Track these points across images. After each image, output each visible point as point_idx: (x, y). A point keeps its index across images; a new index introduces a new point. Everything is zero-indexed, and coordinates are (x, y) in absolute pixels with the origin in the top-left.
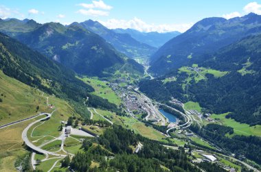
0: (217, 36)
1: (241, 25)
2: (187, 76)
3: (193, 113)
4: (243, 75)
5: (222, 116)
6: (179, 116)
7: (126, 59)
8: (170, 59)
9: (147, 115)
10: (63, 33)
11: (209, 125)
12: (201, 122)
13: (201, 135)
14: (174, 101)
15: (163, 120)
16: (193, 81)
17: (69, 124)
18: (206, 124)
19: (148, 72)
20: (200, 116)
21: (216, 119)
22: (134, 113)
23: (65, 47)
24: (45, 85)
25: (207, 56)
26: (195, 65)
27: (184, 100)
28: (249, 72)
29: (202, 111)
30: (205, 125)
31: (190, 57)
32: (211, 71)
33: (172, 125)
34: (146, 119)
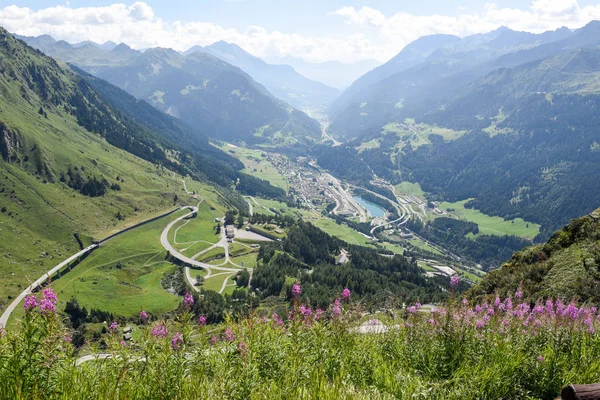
1: (486, 48)
2: (398, 139)
3: (410, 202)
4: (491, 136)
5: (459, 205)
6: (388, 207)
7: (290, 111)
8: (366, 109)
9: (335, 205)
10: (179, 66)
11: (437, 220)
12: (425, 216)
13: (425, 236)
14: (377, 181)
15: (362, 213)
16: (408, 148)
17: (229, 221)
18: (433, 218)
19: (329, 132)
20: (422, 206)
21: (448, 210)
23: (184, 92)
24: (173, 160)
26: (409, 121)
27: (395, 181)
28: (502, 131)
29: (425, 198)
30: (432, 220)
31: (399, 105)
32: (437, 131)
33: (378, 222)
34: (335, 211)
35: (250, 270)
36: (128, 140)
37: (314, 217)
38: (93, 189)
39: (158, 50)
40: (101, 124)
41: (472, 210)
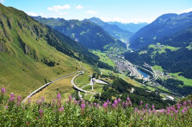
0: (172, 26)
1: (188, 18)
2: (154, 50)
3: (158, 72)
4: (189, 49)
5: (176, 74)
6: (149, 74)
7: (116, 40)
8: (143, 39)
9: (130, 73)
10: (80, 25)
11: (168, 80)
12: (163, 77)
13: (163, 85)
14: (146, 65)
15: (140, 76)
16: (157, 53)
17: (94, 77)
18: (166, 79)
19: (129, 47)
20: (162, 74)
21: (172, 76)
22: (123, 72)
23: (81, 34)
24: (76, 56)
25: (166, 38)
26: (158, 44)
27: (152, 65)
29: (163, 71)
31: (155, 38)
32: (169, 47)
33: (146, 79)
34: (131, 75)
35: (100, 94)
36: (62, 49)
37: (123, 76)
38: (51, 64)
39: (73, 20)
40: (54, 44)
41: (181, 76)
